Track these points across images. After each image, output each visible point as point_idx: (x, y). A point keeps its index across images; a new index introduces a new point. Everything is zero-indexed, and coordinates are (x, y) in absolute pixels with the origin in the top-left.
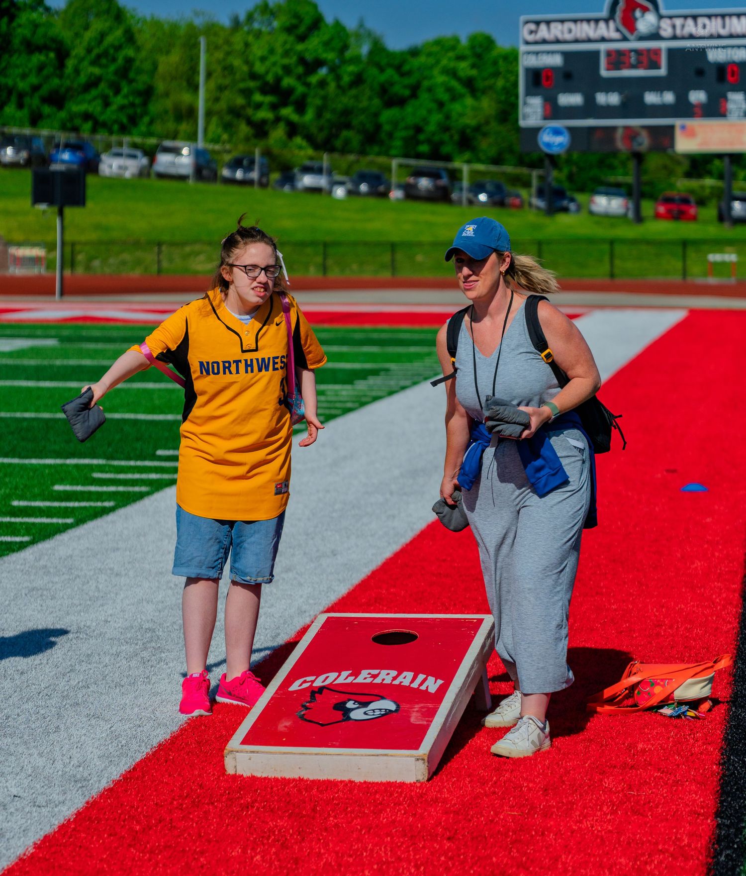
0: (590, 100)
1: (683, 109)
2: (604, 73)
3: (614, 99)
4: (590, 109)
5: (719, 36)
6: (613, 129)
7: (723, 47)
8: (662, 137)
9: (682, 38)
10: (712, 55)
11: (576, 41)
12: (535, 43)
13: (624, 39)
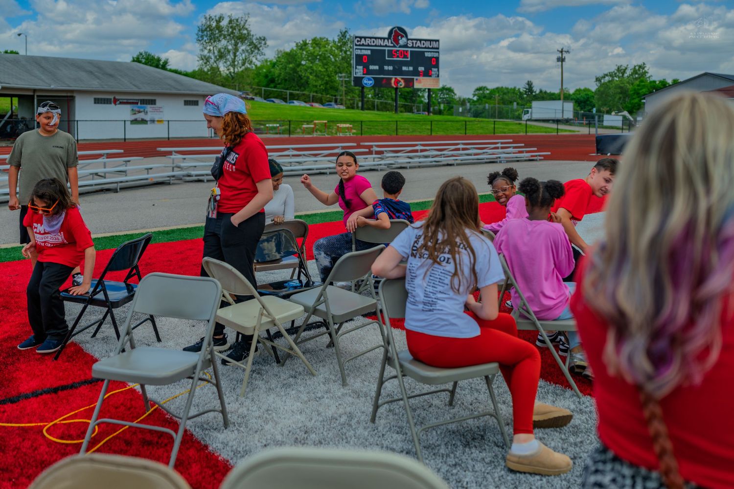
0: (382, 68)
1: (416, 73)
2: (387, 58)
3: (391, 68)
4: (381, 71)
5: (428, 48)
6: (391, 79)
7: (431, 52)
8: (409, 83)
9: (415, 48)
10: (427, 54)
11: (376, 46)
12: (360, 45)
13: (394, 46)
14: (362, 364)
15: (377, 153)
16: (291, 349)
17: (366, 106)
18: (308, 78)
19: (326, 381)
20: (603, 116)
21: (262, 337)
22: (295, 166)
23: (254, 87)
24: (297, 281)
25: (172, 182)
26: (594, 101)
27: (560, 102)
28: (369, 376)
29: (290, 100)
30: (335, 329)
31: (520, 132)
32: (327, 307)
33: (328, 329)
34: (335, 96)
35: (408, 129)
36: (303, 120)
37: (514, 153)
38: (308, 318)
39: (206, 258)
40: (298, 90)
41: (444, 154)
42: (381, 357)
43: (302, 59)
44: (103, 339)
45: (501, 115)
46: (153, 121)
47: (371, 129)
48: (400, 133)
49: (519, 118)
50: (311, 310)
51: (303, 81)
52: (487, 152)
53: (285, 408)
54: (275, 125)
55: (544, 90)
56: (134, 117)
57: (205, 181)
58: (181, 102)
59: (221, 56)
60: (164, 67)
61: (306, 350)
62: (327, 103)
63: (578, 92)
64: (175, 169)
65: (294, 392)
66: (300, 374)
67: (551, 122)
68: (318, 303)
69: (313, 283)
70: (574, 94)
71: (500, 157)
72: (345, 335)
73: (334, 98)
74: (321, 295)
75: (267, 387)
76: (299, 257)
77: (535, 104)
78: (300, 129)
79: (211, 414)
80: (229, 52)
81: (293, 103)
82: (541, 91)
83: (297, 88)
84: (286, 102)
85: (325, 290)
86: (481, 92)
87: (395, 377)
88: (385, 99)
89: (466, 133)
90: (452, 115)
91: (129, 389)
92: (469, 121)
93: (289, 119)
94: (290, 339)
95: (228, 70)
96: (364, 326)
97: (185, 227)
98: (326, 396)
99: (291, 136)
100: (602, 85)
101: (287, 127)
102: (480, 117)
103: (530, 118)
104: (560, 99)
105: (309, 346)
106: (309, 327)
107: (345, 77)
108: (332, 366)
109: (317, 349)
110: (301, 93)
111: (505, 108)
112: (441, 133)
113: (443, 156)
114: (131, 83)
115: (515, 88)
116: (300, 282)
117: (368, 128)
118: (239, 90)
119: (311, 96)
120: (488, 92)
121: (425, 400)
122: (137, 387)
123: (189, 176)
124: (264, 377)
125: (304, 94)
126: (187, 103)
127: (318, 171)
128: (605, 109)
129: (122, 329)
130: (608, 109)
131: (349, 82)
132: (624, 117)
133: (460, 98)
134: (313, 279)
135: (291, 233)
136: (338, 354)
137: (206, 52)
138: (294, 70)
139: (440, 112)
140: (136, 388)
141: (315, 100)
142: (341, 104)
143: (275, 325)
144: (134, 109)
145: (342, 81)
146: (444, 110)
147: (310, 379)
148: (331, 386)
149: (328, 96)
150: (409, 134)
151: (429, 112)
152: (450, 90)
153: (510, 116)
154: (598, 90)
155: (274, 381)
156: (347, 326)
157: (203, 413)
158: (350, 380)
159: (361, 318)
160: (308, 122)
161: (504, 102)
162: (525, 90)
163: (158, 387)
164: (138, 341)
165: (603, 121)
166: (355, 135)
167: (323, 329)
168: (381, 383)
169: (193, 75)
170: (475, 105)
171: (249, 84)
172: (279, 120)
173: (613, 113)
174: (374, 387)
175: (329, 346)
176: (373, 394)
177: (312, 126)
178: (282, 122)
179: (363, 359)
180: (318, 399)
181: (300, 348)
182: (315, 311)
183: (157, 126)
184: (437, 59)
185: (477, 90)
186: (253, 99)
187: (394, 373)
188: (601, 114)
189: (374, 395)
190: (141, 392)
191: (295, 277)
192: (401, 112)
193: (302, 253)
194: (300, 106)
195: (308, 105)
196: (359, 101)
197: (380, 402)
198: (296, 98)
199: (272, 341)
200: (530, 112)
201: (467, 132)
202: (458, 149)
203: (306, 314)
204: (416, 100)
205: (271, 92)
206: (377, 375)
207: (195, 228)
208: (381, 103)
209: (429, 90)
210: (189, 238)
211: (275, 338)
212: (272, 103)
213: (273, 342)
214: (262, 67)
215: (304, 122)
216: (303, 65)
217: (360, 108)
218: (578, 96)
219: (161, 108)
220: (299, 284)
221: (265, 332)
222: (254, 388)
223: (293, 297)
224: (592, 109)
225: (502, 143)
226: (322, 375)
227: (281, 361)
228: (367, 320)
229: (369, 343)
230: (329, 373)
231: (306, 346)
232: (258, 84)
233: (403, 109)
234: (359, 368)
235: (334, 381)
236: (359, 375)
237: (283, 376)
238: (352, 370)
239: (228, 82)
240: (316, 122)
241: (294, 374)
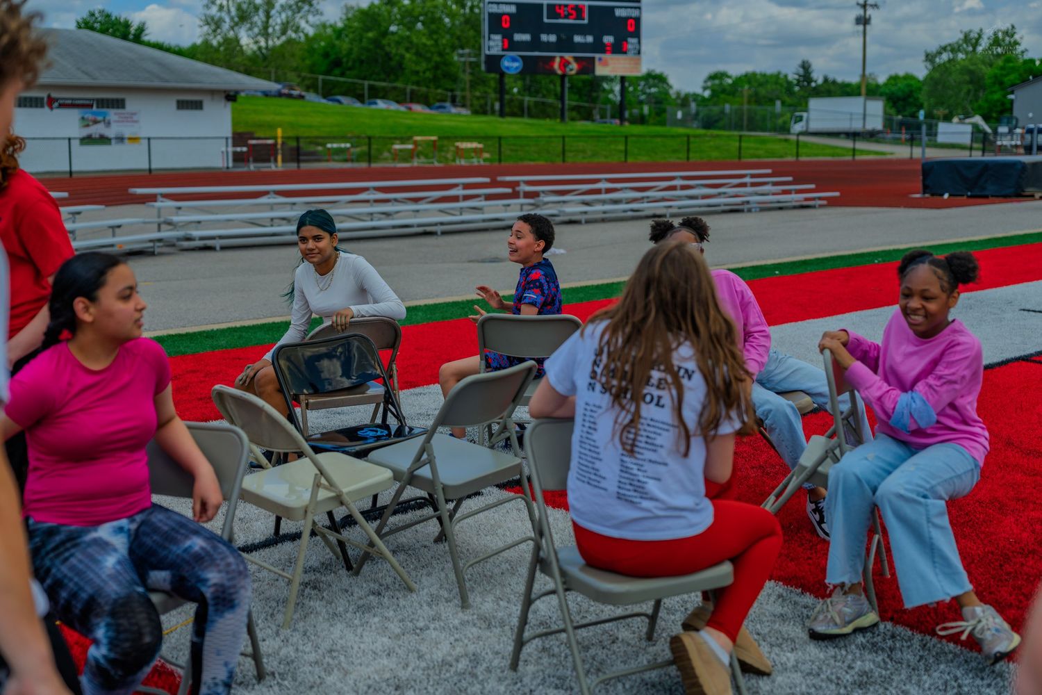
0: (536, 39)
1: (600, 48)
2: (546, 20)
3: (554, 39)
4: (536, 44)
6: (553, 58)
7: (627, 8)
8: (587, 66)
10: (619, 13)
14: (496, 571)
15: (528, 195)
16: (372, 544)
17: (510, 109)
18: (402, 57)
19: (434, 600)
20: (936, 125)
21: (320, 525)
22: (380, 219)
23: (303, 74)
24: (382, 428)
25: (157, 250)
26: (922, 97)
27: (860, 100)
28: (508, 590)
29: (369, 98)
30: (449, 511)
31: (786, 154)
32: (434, 470)
33: (436, 509)
34: (452, 90)
35: (584, 151)
36: (393, 135)
37: (774, 194)
38: (399, 492)
39: (217, 387)
40: (384, 80)
41: (648, 197)
43: (391, 23)
45: (753, 124)
46: (121, 139)
47: (516, 151)
48: (570, 158)
49: (785, 129)
50: (406, 477)
51: (393, 63)
52: (725, 193)
54: (343, 145)
55: (831, 77)
56: (85, 132)
57: (218, 248)
58: (170, 103)
59: (243, 17)
60: (137, 38)
61: (398, 547)
62: (438, 104)
63: (893, 82)
64: (163, 227)
65: (376, 619)
66: (388, 588)
67: (842, 136)
68: (417, 465)
69: (411, 429)
70: (886, 85)
71: (748, 202)
72: (466, 521)
73: (449, 94)
74: (423, 450)
75: (331, 611)
76: (385, 384)
77: (814, 103)
78: (389, 151)
81: (376, 103)
82: (826, 80)
83: (383, 76)
84: (362, 102)
85: (429, 442)
86: (717, 82)
87: (553, 592)
88: (544, 96)
89: (688, 158)
90: (663, 123)
92: (696, 136)
93: (369, 133)
94: (371, 527)
95: (256, 42)
96: (501, 503)
97: (183, 331)
98: (432, 626)
99: (374, 165)
100: (936, 68)
101: (365, 148)
102: (715, 128)
103: (804, 129)
104: (859, 94)
105: (405, 540)
106: (404, 507)
107: (469, 55)
108: (443, 575)
109: (418, 545)
110: (390, 85)
111: (760, 110)
112: (644, 159)
113: (645, 200)
114: (78, 69)
115: (779, 73)
116: (387, 427)
117: (512, 150)
118: (277, 81)
119: (408, 91)
120: (730, 81)
121: (605, 632)
123: (189, 239)
124: (325, 594)
125: (395, 88)
126: (182, 105)
127: (420, 230)
128: (940, 112)
130: (947, 111)
131: (477, 65)
132: (975, 126)
133: (678, 94)
134: (409, 423)
135: (367, 339)
136: (454, 555)
137: (214, 11)
138: (377, 43)
139: (642, 120)
141: (415, 98)
142: (463, 106)
143: (342, 503)
144: (86, 116)
145: (464, 63)
146: (650, 115)
147: (405, 596)
148: (442, 608)
149: (439, 91)
150: (586, 161)
151: (622, 119)
152: (660, 79)
153: (769, 125)
154: (929, 78)
155: (341, 600)
156: (470, 505)
158: (475, 599)
159: (495, 490)
160: (403, 140)
161: (757, 99)
162: (796, 77)
165: (936, 135)
166: (487, 164)
167: (428, 511)
168: (528, 602)
169: (191, 53)
170: (706, 106)
171: (295, 69)
172: (349, 135)
173: (955, 120)
174: (516, 610)
175: (438, 540)
176: (515, 621)
177: (410, 146)
178: (355, 140)
179: (497, 562)
180: (418, 631)
181: (387, 543)
182: (412, 479)
183: (127, 147)
184: (637, 21)
185: (711, 77)
186: (301, 97)
188: (934, 122)
189: (517, 624)
191: (378, 420)
192: (573, 119)
193: (391, 377)
194: (387, 110)
195: (402, 109)
196: (496, 100)
197: (526, 635)
198: (381, 95)
199: (338, 532)
200: (804, 119)
201: (691, 155)
202: (673, 188)
203: (398, 485)
204: (597, 97)
205: (335, 84)
206: (522, 588)
207: (201, 333)
208: (536, 103)
209: (623, 79)
210: (189, 351)
211: (344, 527)
212: (336, 104)
213: (340, 534)
214: (317, 38)
215: (396, 138)
216: (393, 34)
217: (497, 113)
218: (894, 89)
219: (135, 114)
220: (385, 432)
221: (326, 517)
222: (307, 614)
223: (373, 455)
224: (918, 111)
225: (753, 176)
226: (426, 590)
227: (354, 566)
228: (506, 494)
229: (508, 534)
230: (439, 586)
231: (398, 540)
232: (312, 69)
233: (574, 114)
234: (491, 577)
235: (447, 601)
236: (491, 589)
237: (358, 593)
238: (479, 580)
239: (256, 65)
240: (418, 138)
241: (376, 588)
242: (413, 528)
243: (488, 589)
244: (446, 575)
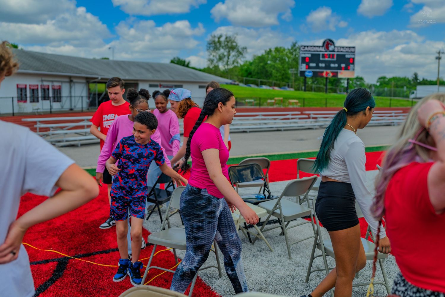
0: (317, 65)
1: (340, 68)
2: (321, 59)
3: (323, 65)
4: (317, 67)
5: (348, 52)
6: (323, 72)
7: (350, 54)
8: (335, 74)
9: (340, 52)
10: (347, 56)
11: (314, 51)
12: (304, 51)
13: (326, 51)
14: (301, 247)
15: (314, 118)
16: (259, 234)
17: (308, 89)
18: (272, 71)
19: (279, 255)
21: (242, 227)
22: (263, 125)
23: (239, 78)
24: (263, 195)
27: (437, 86)
28: (305, 254)
29: (260, 85)
30: (285, 225)
31: (408, 105)
32: (281, 211)
33: (280, 224)
34: (288, 82)
35: (334, 103)
36: (268, 97)
38: (269, 217)
40: (265, 79)
42: (313, 243)
43: (268, 60)
44: (153, 222)
45: (395, 95)
47: (310, 103)
48: (328, 106)
49: (407, 97)
50: (271, 213)
51: (269, 74)
52: (385, 119)
53: (255, 269)
54: (251, 100)
55: (425, 78)
58: (197, 86)
59: (221, 59)
60: (187, 66)
61: (267, 236)
62: (283, 87)
65: (260, 260)
66: (264, 250)
68: (275, 209)
69: (273, 196)
71: (393, 122)
72: (291, 229)
73: (287, 84)
74: (277, 204)
75: (244, 256)
76: (264, 180)
77: (419, 88)
78: (266, 103)
79: (212, 269)
80: (225, 56)
81: (262, 87)
82: (423, 80)
83: (265, 78)
84: (258, 86)
85: (279, 201)
86: (382, 80)
87: (321, 256)
88: (320, 85)
91: (167, 251)
93: (260, 96)
94: (259, 228)
95: (224, 67)
96: (303, 224)
98: (278, 264)
99: (261, 107)
101: (258, 102)
102: (381, 96)
103: (415, 97)
104: (436, 84)
105: (269, 234)
106: (270, 222)
107: (294, 71)
108: (282, 247)
109: (274, 236)
110: (267, 81)
111: (398, 90)
114: (169, 76)
115: (405, 77)
116: (265, 195)
117: (308, 103)
118: (231, 79)
119: (273, 83)
120: (387, 80)
122: (172, 250)
125: (269, 82)
126: (200, 87)
127: (276, 129)
129: (164, 217)
131: (297, 74)
133: (368, 84)
134: (272, 194)
135: (259, 166)
136: (287, 240)
137: (211, 57)
138: (263, 67)
140: (170, 250)
141: (275, 85)
142: (292, 87)
145: (292, 74)
147: (269, 253)
148: (282, 258)
149: (284, 83)
150: (334, 106)
152: (361, 79)
153: (401, 95)
155: (248, 253)
156: (292, 223)
157: (208, 268)
158: (293, 256)
159: (301, 219)
160: (271, 99)
162: (412, 78)
163: (183, 251)
164: (172, 224)
166: (300, 107)
167: (278, 224)
168: (313, 258)
169: (204, 71)
170: (378, 88)
171: (237, 76)
172: (253, 97)
174: (308, 261)
175: (281, 235)
176: (308, 265)
177: (273, 101)
178: (255, 99)
179: (301, 244)
180: (274, 265)
181: (264, 234)
182: (273, 213)
184: (353, 59)
185: (380, 78)
186: (238, 85)
187: (321, 254)
189: (308, 266)
190: (173, 253)
191: (262, 192)
192: (330, 92)
193: (266, 178)
194: (266, 89)
195: (271, 88)
196: (303, 85)
197: (311, 270)
198: (264, 84)
199: (247, 229)
200: (415, 93)
203: (268, 215)
204: (339, 85)
205: (249, 80)
206: (310, 254)
208: (317, 87)
209: (348, 79)
211: (249, 228)
212: (249, 87)
214: (244, 65)
216: (269, 64)
217: (303, 90)
220: (264, 197)
221: (244, 224)
223: (260, 204)
226: (276, 252)
227: (252, 241)
228: (305, 221)
229: (305, 234)
230: (281, 250)
231: (267, 234)
232: (242, 76)
233: (330, 91)
234: (299, 249)
235: (284, 256)
236: (299, 253)
237: (253, 250)
238: (295, 249)
239: (224, 74)
240: (276, 98)
241: (260, 249)
242: (273, 230)
243: (298, 253)
244: (284, 247)
